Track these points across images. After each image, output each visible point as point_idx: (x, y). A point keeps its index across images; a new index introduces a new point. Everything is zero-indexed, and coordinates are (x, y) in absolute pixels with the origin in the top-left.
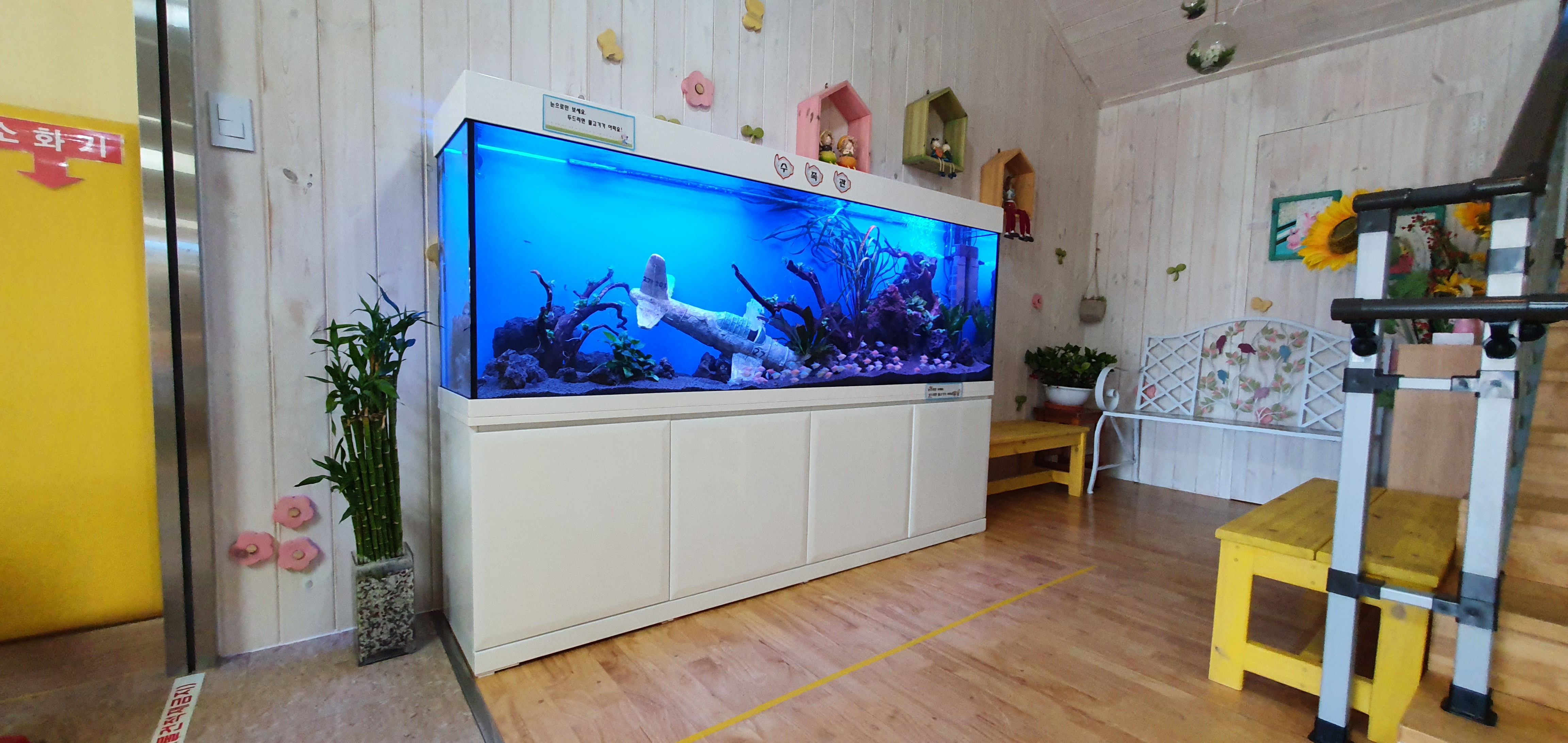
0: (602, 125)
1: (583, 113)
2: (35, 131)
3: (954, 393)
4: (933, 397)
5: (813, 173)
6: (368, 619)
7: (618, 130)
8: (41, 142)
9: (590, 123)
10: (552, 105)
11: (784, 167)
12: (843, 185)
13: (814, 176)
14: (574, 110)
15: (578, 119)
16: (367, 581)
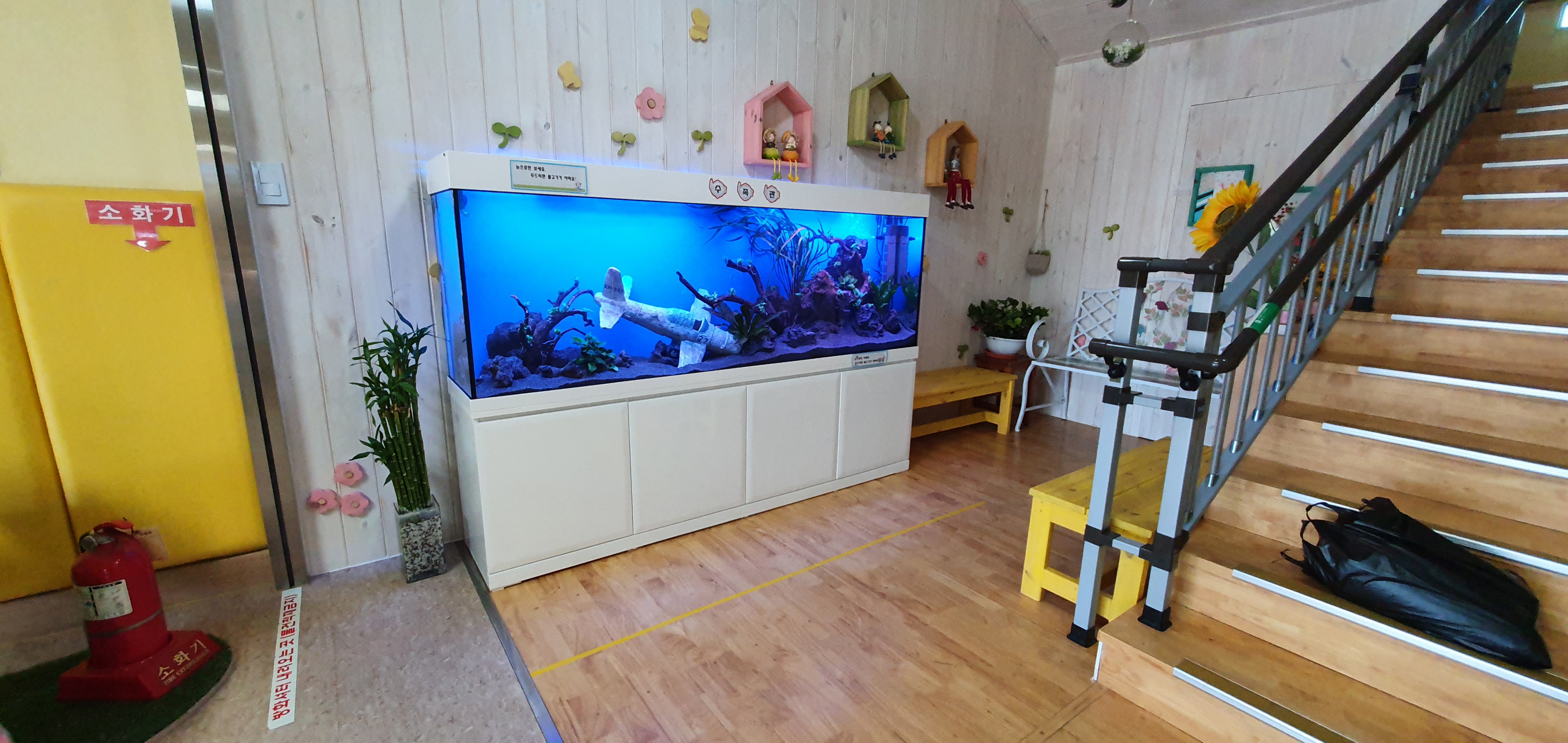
0: (559, 177)
1: (543, 170)
2: (132, 209)
3: (879, 360)
4: (859, 365)
5: (744, 190)
6: (411, 551)
7: (573, 180)
8: (137, 217)
9: (549, 177)
10: (518, 167)
11: (718, 188)
12: (772, 196)
13: (746, 192)
14: (535, 168)
15: (540, 176)
16: (407, 525)
